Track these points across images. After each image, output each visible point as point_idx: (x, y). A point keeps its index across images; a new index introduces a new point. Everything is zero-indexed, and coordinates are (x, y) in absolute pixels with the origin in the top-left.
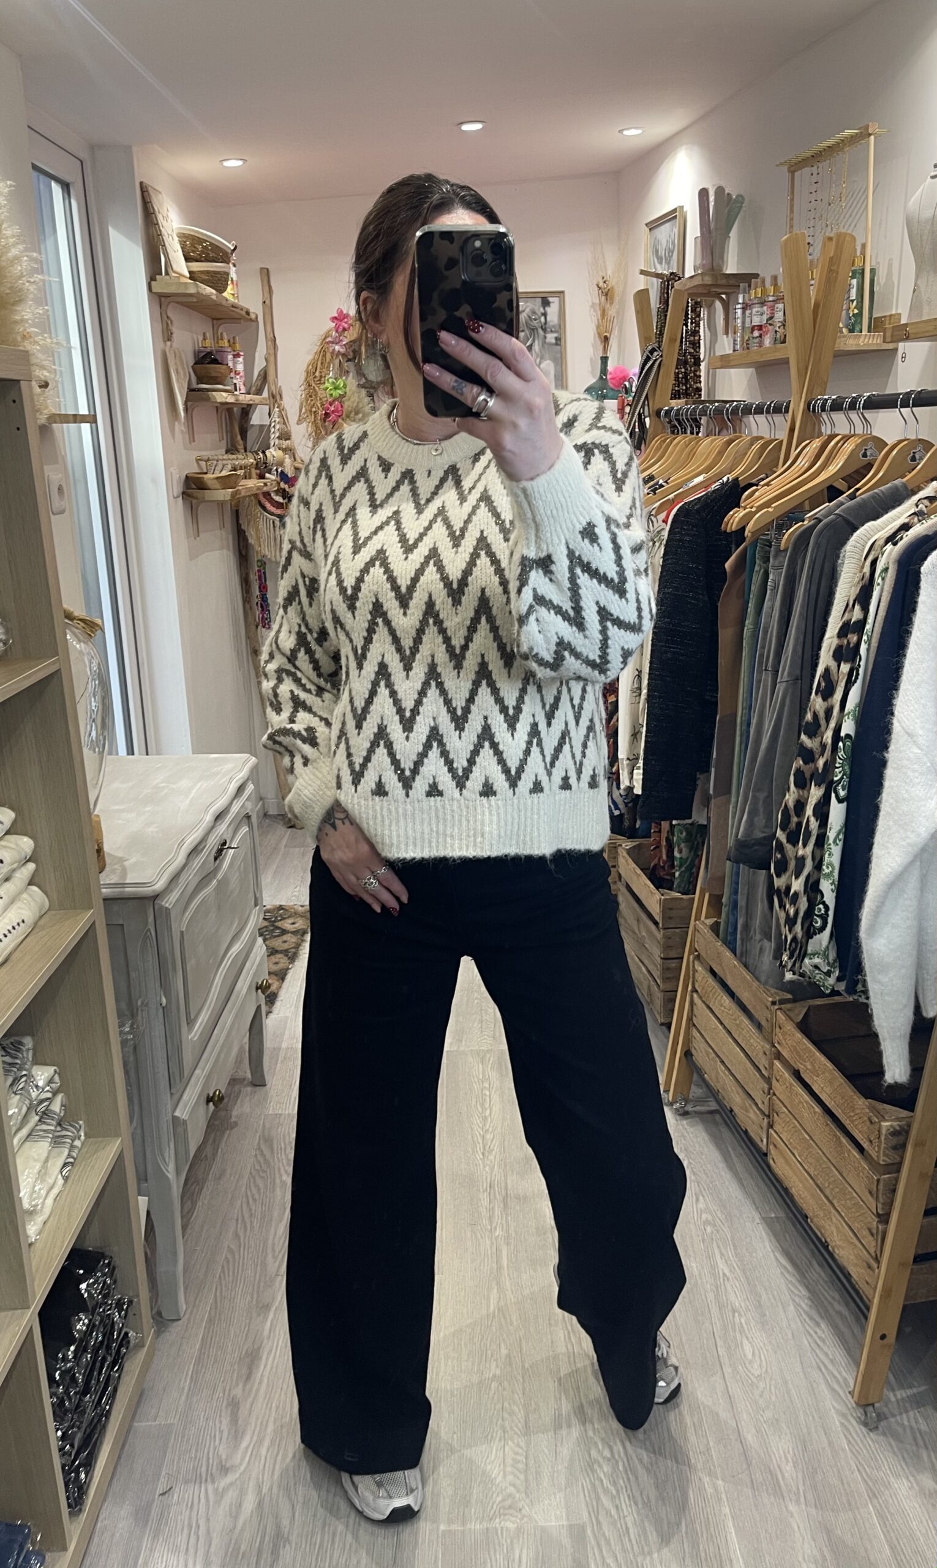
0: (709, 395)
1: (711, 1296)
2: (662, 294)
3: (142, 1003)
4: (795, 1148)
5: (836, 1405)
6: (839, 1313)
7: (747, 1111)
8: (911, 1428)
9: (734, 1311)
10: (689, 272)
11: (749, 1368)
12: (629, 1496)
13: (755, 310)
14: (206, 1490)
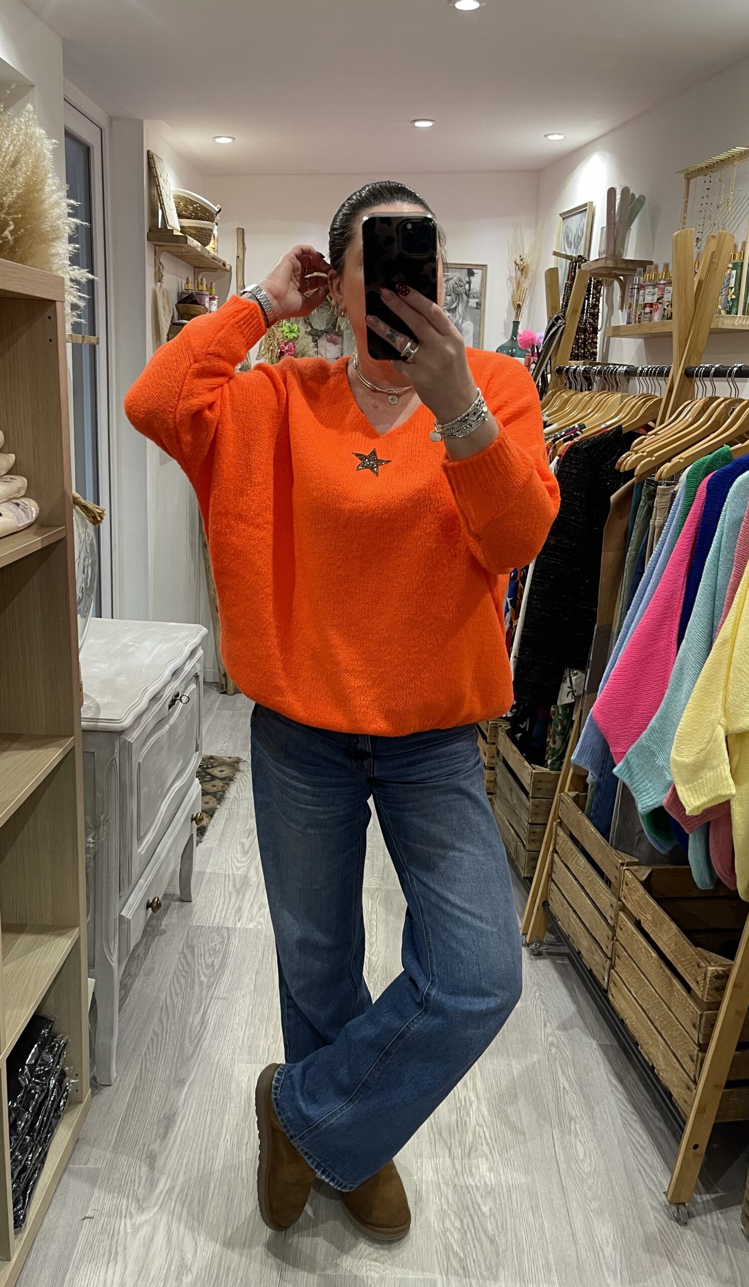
0: (602, 359)
1: (552, 1105)
2: (570, 272)
3: (104, 819)
4: (632, 986)
5: (650, 1201)
6: (660, 1129)
7: (593, 954)
8: (713, 1225)
9: (571, 1119)
10: (594, 256)
11: (581, 1165)
12: (474, 1260)
13: (647, 291)
14: (125, 1223)
